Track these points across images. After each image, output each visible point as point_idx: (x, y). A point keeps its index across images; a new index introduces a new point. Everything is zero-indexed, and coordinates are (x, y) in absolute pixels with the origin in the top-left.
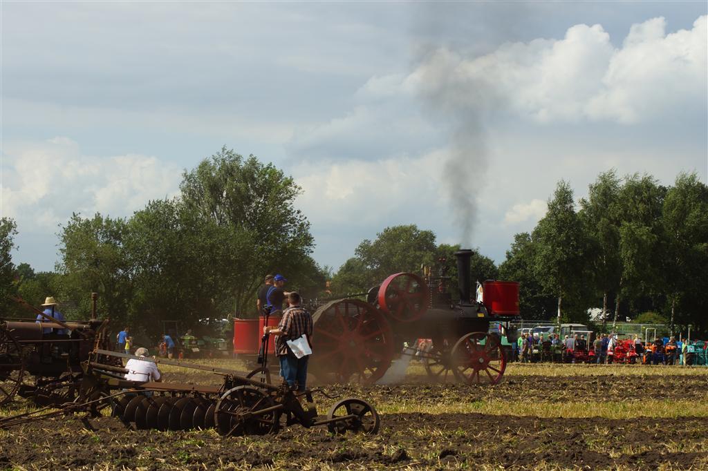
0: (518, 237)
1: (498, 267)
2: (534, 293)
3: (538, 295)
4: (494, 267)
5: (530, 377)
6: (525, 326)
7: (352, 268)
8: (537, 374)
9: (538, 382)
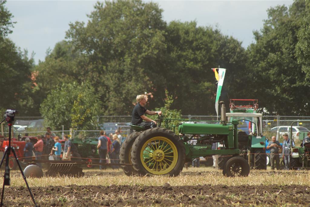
0: (272, 12)
1: (246, 49)
2: (293, 81)
3: (298, 84)
4: (242, 50)
5: (287, 187)
6: (282, 124)
7: (64, 53)
8: (297, 184)
9: (297, 193)
